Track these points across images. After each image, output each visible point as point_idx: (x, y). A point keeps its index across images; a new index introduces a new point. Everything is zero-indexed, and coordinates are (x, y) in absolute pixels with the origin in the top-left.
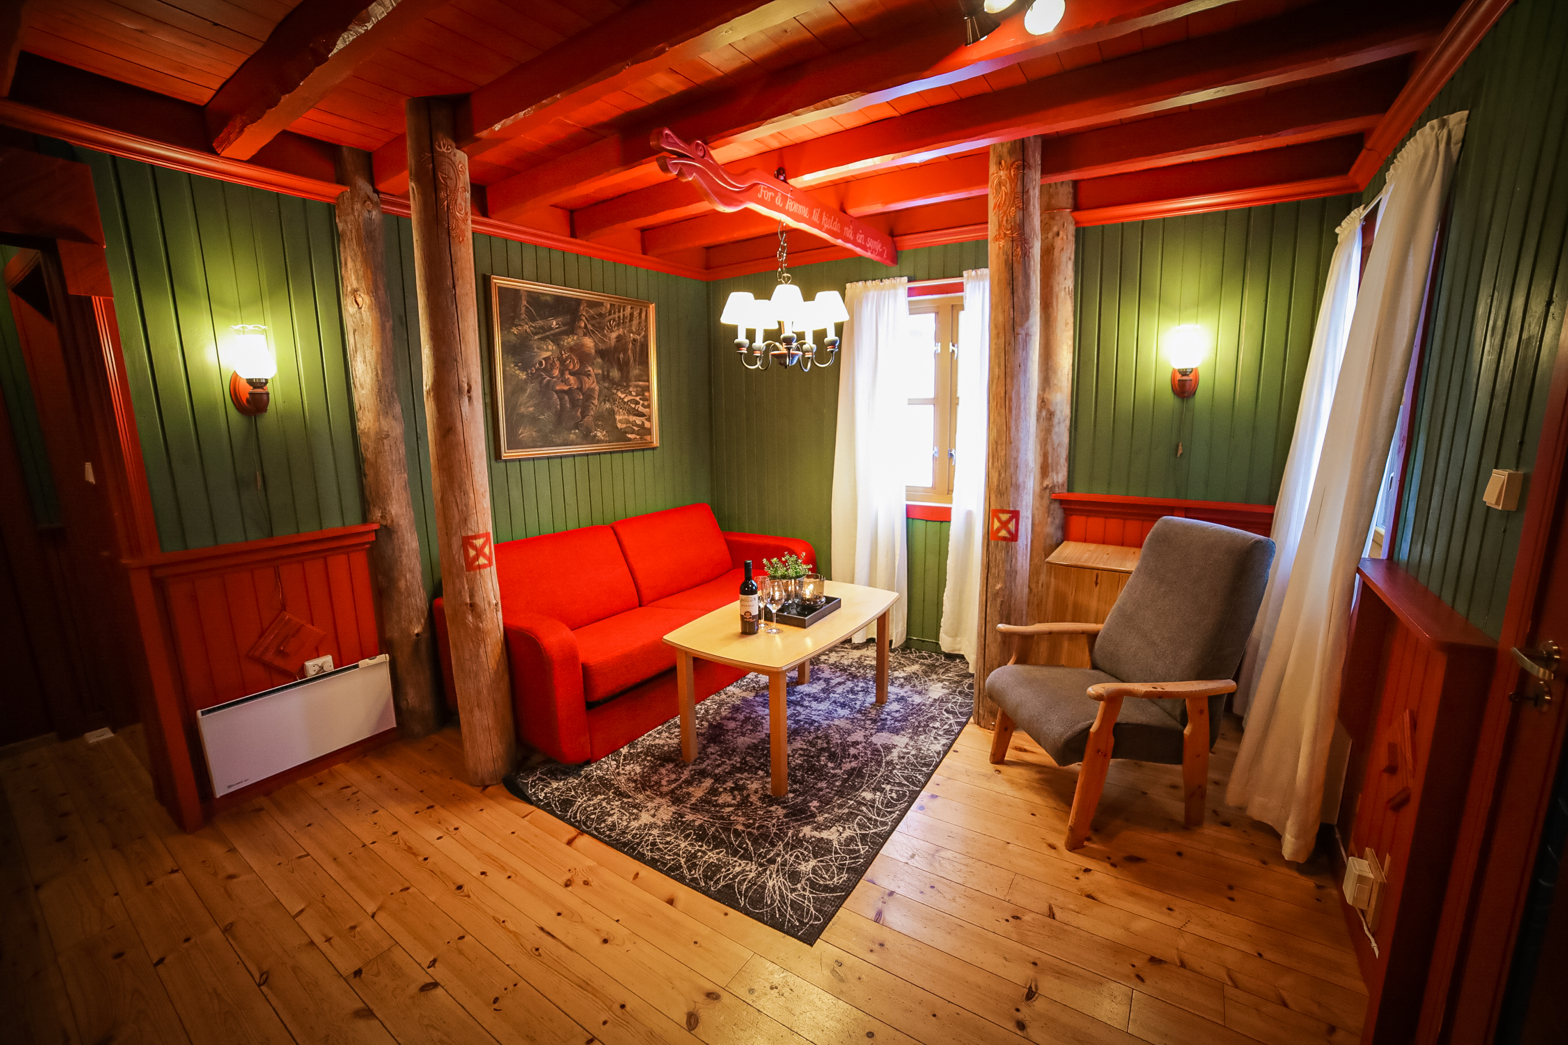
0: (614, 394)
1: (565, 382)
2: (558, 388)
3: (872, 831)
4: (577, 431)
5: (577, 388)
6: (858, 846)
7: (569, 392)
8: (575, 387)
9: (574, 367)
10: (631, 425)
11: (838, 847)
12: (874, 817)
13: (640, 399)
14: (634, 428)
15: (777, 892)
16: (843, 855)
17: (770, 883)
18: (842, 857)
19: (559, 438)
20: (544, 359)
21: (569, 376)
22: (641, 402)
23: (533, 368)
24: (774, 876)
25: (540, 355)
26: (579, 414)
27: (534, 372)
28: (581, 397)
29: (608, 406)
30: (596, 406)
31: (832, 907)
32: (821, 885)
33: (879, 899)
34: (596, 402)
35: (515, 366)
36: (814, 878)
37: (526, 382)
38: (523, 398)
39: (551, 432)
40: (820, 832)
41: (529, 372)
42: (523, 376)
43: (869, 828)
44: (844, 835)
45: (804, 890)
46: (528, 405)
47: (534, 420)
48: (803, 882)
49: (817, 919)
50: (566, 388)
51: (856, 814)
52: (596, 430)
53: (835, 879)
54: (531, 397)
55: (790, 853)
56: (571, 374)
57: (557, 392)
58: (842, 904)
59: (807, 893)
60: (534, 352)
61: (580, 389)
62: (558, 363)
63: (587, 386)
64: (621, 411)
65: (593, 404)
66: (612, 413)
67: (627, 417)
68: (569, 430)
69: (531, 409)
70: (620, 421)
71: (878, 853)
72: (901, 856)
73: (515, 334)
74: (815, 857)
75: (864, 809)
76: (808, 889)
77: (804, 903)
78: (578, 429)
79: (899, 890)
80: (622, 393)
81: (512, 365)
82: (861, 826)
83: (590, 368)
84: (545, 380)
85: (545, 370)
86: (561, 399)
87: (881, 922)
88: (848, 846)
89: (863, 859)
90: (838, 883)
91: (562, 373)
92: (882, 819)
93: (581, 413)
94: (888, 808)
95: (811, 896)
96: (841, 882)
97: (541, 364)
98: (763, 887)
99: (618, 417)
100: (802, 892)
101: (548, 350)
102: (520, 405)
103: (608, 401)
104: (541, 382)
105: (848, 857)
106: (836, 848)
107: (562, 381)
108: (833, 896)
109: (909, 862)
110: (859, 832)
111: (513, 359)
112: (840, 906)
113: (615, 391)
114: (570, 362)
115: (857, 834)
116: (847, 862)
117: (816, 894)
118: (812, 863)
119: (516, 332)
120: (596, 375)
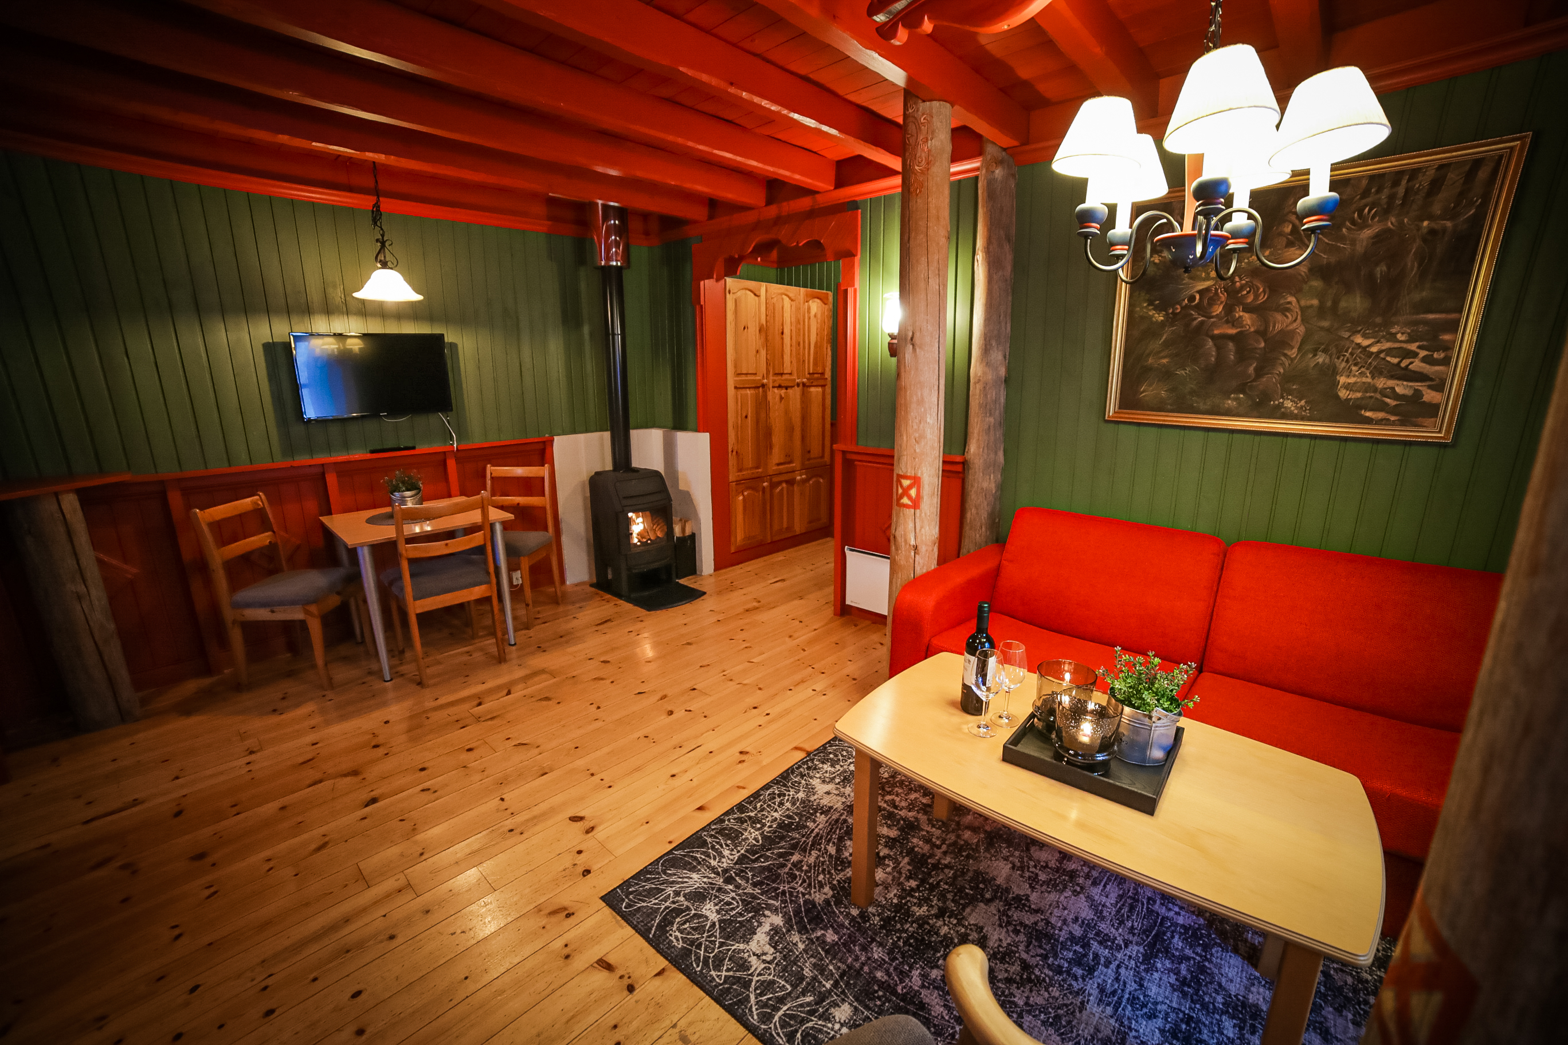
0: (1342, 338)
1: (1234, 322)
2: (1216, 332)
3: (752, 997)
4: (1242, 396)
5: (1256, 332)
6: (728, 970)
7: (1238, 339)
8: (1252, 329)
9: (1256, 297)
10: (1378, 396)
11: (733, 948)
12: (785, 1008)
13: (1419, 347)
14: (1388, 400)
15: (680, 880)
16: (716, 950)
17: (695, 876)
18: (714, 949)
19: (1205, 403)
20: (1199, 292)
21: (1241, 314)
22: (1423, 353)
23: (1178, 307)
24: (705, 880)
25: (1193, 287)
26: (1251, 370)
27: (1178, 311)
28: (1263, 345)
29: (1321, 360)
30: (1292, 360)
31: (638, 923)
32: (675, 918)
33: (628, 973)
34: (1293, 353)
35: (1149, 305)
36: (688, 914)
37: (1162, 324)
38: (1156, 344)
39: (1192, 393)
40: (768, 933)
41: (1171, 311)
42: (1160, 318)
43: (761, 994)
44: (753, 960)
45: (674, 902)
46: (1162, 354)
47: (1166, 375)
48: (686, 903)
49: (628, 906)
50: (1233, 331)
51: (798, 985)
52: (1283, 397)
53: (677, 933)
54: (1166, 344)
55: (737, 898)
56: (1247, 309)
57: (1214, 338)
58: (639, 933)
59: (667, 904)
60: (1183, 284)
61: (1262, 333)
62: (1223, 297)
63: (1278, 327)
64: (1354, 368)
65: (1285, 355)
66: (1330, 373)
67: (1369, 380)
68: (1227, 395)
69: (1165, 361)
70: (1348, 387)
71: (707, 994)
72: (690, 1024)
73: (1155, 264)
74: (720, 921)
75: (809, 999)
76: (673, 906)
77: (656, 899)
78: (1244, 393)
79: (633, 1001)
80: (1365, 336)
81: (1145, 305)
82: (767, 986)
83: (1291, 299)
84: (1195, 323)
85: (1199, 308)
86: (1219, 348)
87: (596, 965)
88: (730, 959)
89: (701, 971)
90: (671, 935)
91: (1229, 309)
92: (776, 1018)
93: (1256, 369)
94: (803, 1037)
95: (663, 907)
96: (672, 938)
97: (1192, 298)
98: (693, 869)
99: (1343, 380)
100: (671, 900)
101: (1208, 278)
102: (1149, 355)
103: (1325, 351)
104: (1187, 325)
105: (711, 955)
106: (733, 945)
107: (1227, 322)
108: (653, 926)
109: (677, 1030)
110: (755, 979)
111: (1147, 297)
112: (636, 931)
113: (1346, 335)
114: (1248, 292)
115: (752, 975)
116: (702, 953)
117: (663, 912)
118: (714, 917)
119: (1157, 261)
120: (1303, 310)
